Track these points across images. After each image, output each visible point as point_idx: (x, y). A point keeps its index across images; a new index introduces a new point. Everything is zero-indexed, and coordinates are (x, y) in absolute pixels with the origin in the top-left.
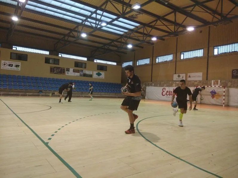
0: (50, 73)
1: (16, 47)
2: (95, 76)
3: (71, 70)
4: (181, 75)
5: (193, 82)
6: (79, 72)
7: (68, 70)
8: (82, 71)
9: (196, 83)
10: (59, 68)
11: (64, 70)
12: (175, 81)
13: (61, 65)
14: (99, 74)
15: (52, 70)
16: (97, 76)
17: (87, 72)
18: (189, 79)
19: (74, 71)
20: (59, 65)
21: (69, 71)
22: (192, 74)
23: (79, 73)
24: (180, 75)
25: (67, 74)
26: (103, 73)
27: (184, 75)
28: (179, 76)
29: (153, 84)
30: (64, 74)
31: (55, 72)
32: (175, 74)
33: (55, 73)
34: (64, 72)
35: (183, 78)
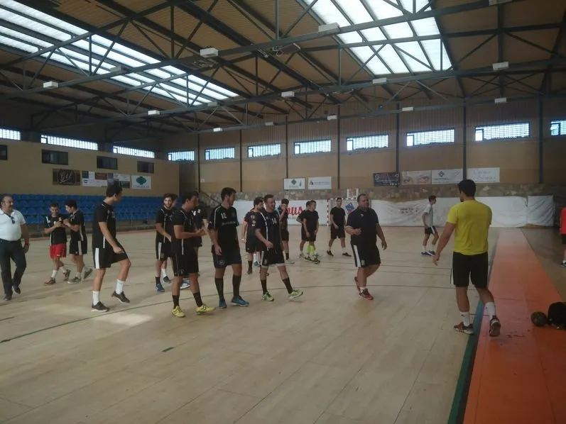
0: (54, 184)
2: (135, 184)
3: (92, 174)
4: (298, 180)
5: (318, 192)
6: (105, 179)
7: (86, 175)
8: (111, 175)
9: (323, 194)
10: (68, 172)
11: (79, 175)
12: (287, 190)
13: (72, 166)
14: (141, 181)
15: (57, 177)
16: (138, 184)
17: (121, 178)
18: (311, 187)
19: (98, 177)
20: (67, 164)
21: (88, 177)
22: (314, 180)
23: (106, 181)
24: (296, 180)
25: (84, 184)
26: (148, 178)
27: (303, 180)
28: (294, 182)
29: (246, 197)
30: (80, 184)
31: (62, 181)
32: (287, 178)
33: (62, 184)
34: (79, 180)
35: (300, 185)
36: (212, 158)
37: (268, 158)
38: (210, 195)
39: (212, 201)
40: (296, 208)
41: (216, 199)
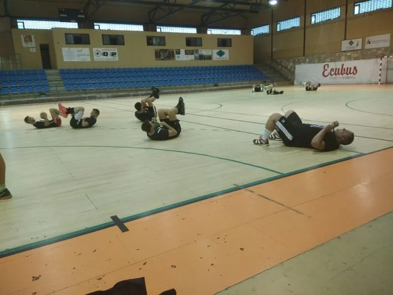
0: (156, 60)
1: (98, 24)
2: (216, 57)
3: (183, 51)
4: (355, 41)
5: (375, 50)
6: (193, 54)
7: (178, 53)
8: (197, 51)
9: (380, 52)
10: (166, 51)
11: (173, 52)
12: (344, 51)
13: (168, 47)
14: (221, 54)
15: (158, 55)
16: (218, 56)
17: (204, 52)
18: (367, 46)
19: (187, 53)
20: (165, 45)
21: (180, 54)
22: (371, 38)
23: (193, 56)
24: (353, 40)
25: (177, 59)
26: (226, 51)
27: (360, 40)
28: (351, 43)
29: (307, 60)
30: (174, 59)
31: (162, 58)
32: (345, 39)
33: (162, 60)
34: (173, 56)
35: (357, 45)
36: (282, 29)
37: (329, 22)
38: (279, 61)
39: (280, 66)
40: (351, 68)
41: (283, 64)
